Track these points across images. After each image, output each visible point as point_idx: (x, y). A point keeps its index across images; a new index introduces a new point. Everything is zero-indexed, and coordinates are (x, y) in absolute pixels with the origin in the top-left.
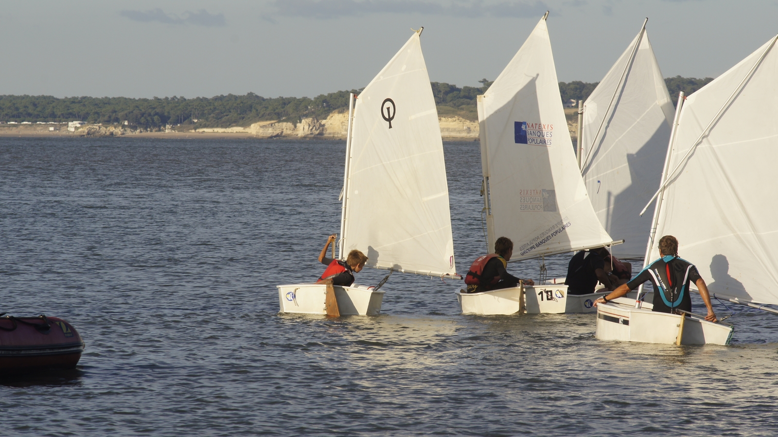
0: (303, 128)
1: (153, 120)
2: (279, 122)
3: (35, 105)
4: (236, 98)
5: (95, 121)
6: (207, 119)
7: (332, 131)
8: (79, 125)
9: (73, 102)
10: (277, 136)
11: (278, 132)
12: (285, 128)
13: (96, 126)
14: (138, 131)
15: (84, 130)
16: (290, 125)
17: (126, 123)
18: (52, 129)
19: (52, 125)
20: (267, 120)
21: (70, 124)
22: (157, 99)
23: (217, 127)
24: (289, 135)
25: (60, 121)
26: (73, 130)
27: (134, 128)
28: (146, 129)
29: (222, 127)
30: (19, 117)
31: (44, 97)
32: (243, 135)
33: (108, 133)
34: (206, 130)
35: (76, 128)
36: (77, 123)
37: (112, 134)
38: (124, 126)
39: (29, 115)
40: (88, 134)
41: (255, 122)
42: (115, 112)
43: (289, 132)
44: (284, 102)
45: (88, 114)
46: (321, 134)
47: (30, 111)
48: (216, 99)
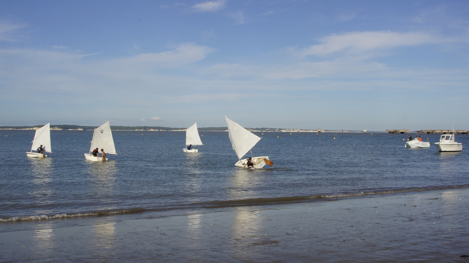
6: (22, 128)
9: (11, 127)
22: (18, 126)
28: (17, 129)
31: (8, 126)
39: (6, 128)
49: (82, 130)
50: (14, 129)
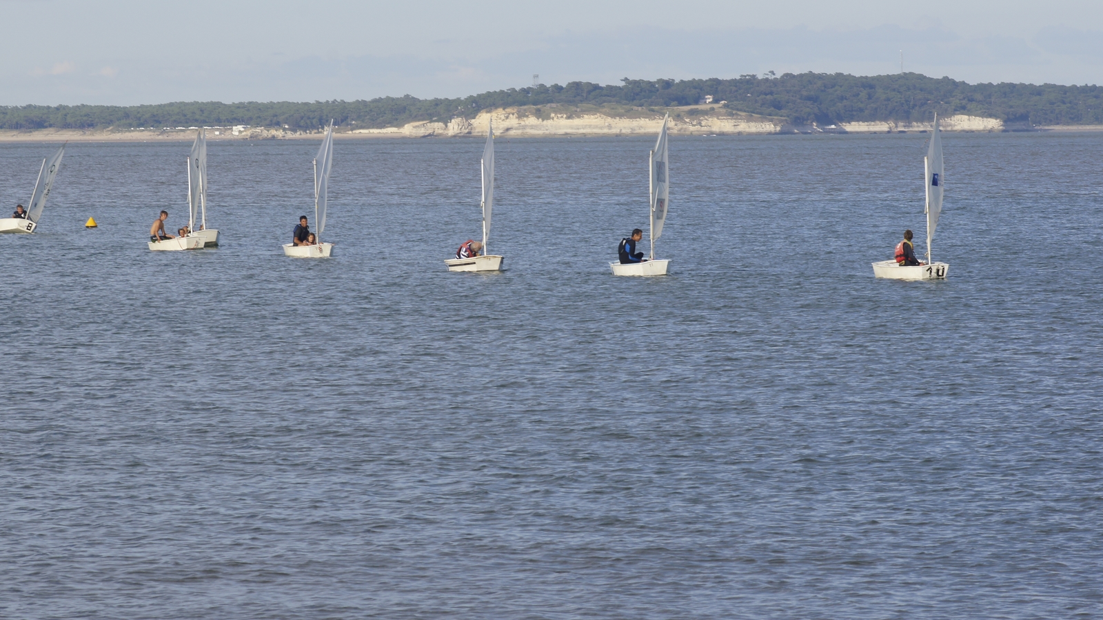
0: (454, 127)
1: (312, 123)
2: (430, 122)
3: (202, 111)
4: (393, 99)
5: (258, 125)
6: (363, 121)
7: (480, 130)
8: (242, 129)
9: (239, 107)
10: (430, 135)
11: (430, 131)
12: (437, 127)
13: (258, 130)
14: (298, 133)
15: (248, 133)
16: (441, 124)
17: (286, 127)
18: (217, 133)
19: (217, 130)
20: (419, 120)
21: (234, 128)
22: (318, 102)
23: (373, 128)
24: (440, 134)
25: (225, 126)
26: (237, 133)
27: (295, 131)
28: (305, 131)
29: (378, 128)
30: (187, 123)
31: (212, 103)
32: (397, 135)
33: (270, 136)
34: (362, 131)
35: (240, 132)
36: (240, 127)
37: (273, 137)
38: (284, 130)
39: (196, 120)
40: (251, 137)
41: (409, 122)
42: (276, 116)
43: (440, 131)
44: (437, 103)
45: (251, 119)
46: (469, 133)
47: (197, 117)
48: (375, 101)
49: (993, 124)
50: (279, 133)
